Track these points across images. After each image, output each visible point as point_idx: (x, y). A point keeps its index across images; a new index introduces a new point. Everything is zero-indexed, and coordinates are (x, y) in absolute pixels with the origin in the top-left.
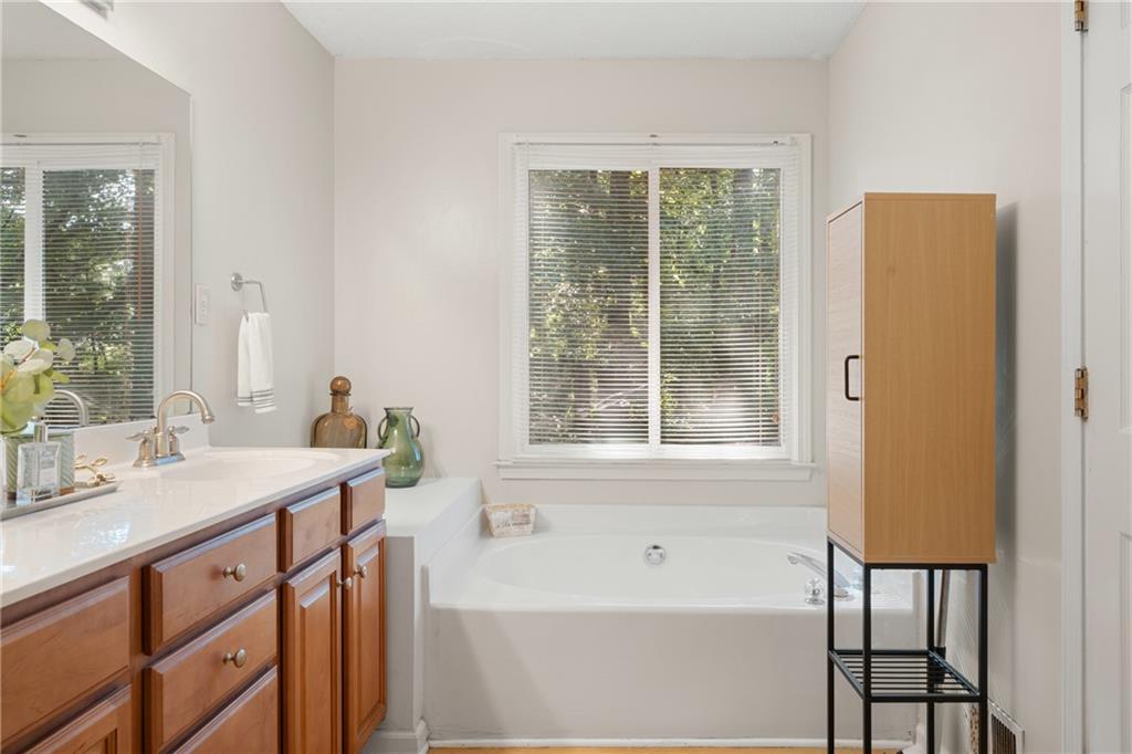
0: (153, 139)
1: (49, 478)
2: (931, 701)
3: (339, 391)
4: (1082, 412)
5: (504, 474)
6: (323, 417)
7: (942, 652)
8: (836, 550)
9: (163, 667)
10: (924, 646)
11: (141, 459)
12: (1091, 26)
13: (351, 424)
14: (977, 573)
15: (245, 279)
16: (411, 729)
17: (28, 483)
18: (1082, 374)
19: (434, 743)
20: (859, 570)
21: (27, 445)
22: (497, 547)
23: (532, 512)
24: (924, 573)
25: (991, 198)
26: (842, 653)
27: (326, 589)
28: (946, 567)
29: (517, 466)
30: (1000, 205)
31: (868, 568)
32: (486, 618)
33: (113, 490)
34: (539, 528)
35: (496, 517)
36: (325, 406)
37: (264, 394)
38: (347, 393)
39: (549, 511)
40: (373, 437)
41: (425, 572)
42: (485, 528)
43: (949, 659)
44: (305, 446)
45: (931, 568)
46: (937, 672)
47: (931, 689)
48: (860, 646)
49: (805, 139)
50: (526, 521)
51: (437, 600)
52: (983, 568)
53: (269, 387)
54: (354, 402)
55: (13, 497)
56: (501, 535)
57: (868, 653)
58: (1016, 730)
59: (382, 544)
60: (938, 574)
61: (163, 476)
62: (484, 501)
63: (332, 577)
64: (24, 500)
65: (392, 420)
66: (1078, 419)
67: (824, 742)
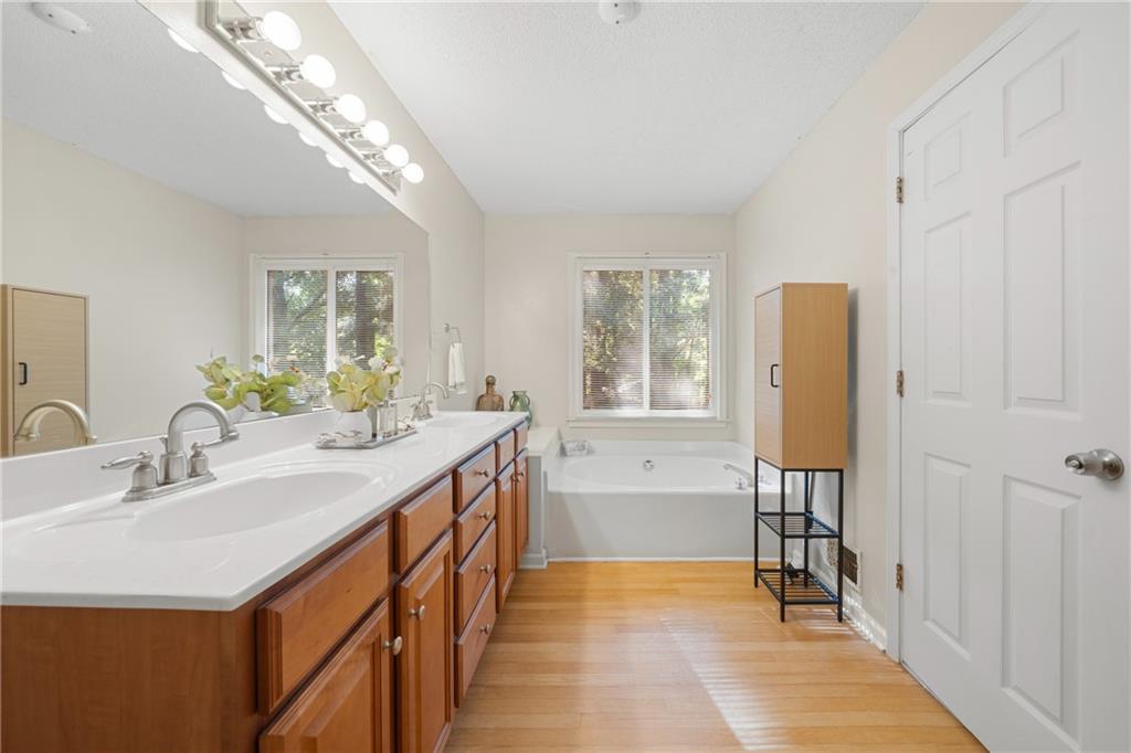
0: (393, 255)
1: (390, 427)
2: (807, 537)
3: (490, 383)
4: (901, 393)
5: (571, 425)
6: (482, 396)
7: (811, 513)
8: (760, 462)
9: (461, 519)
10: (803, 511)
11: (414, 417)
12: (905, 200)
13: (496, 399)
14: (836, 474)
15: (451, 326)
16: (540, 553)
17: (382, 429)
18: (901, 374)
19: (551, 560)
20: (779, 472)
21: (382, 409)
22: (571, 462)
23: (586, 444)
24: (803, 473)
25: (846, 286)
26: (762, 514)
27: (510, 483)
28: (814, 471)
29: (578, 420)
30: (849, 288)
31: (783, 471)
32: (577, 496)
33: (415, 433)
34: (590, 452)
35: (569, 447)
36: (483, 390)
37: (462, 384)
38: (493, 384)
39: (593, 443)
40: (507, 406)
41: (545, 473)
42: (563, 452)
43: (815, 515)
44: (472, 410)
45: (807, 471)
46: (809, 522)
47: (807, 531)
48: (779, 510)
49: (723, 255)
50: (584, 449)
51: (551, 488)
52: (841, 471)
53: (463, 380)
54: (496, 388)
55: (374, 435)
56: (571, 456)
57: (783, 514)
58: (857, 551)
59: (527, 459)
60: (810, 473)
61: (428, 425)
62: (560, 438)
63: (511, 477)
64: (379, 438)
65: (516, 397)
66: (898, 396)
67: (753, 559)
